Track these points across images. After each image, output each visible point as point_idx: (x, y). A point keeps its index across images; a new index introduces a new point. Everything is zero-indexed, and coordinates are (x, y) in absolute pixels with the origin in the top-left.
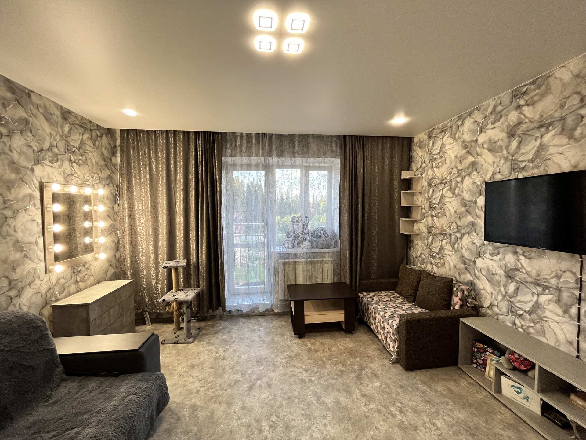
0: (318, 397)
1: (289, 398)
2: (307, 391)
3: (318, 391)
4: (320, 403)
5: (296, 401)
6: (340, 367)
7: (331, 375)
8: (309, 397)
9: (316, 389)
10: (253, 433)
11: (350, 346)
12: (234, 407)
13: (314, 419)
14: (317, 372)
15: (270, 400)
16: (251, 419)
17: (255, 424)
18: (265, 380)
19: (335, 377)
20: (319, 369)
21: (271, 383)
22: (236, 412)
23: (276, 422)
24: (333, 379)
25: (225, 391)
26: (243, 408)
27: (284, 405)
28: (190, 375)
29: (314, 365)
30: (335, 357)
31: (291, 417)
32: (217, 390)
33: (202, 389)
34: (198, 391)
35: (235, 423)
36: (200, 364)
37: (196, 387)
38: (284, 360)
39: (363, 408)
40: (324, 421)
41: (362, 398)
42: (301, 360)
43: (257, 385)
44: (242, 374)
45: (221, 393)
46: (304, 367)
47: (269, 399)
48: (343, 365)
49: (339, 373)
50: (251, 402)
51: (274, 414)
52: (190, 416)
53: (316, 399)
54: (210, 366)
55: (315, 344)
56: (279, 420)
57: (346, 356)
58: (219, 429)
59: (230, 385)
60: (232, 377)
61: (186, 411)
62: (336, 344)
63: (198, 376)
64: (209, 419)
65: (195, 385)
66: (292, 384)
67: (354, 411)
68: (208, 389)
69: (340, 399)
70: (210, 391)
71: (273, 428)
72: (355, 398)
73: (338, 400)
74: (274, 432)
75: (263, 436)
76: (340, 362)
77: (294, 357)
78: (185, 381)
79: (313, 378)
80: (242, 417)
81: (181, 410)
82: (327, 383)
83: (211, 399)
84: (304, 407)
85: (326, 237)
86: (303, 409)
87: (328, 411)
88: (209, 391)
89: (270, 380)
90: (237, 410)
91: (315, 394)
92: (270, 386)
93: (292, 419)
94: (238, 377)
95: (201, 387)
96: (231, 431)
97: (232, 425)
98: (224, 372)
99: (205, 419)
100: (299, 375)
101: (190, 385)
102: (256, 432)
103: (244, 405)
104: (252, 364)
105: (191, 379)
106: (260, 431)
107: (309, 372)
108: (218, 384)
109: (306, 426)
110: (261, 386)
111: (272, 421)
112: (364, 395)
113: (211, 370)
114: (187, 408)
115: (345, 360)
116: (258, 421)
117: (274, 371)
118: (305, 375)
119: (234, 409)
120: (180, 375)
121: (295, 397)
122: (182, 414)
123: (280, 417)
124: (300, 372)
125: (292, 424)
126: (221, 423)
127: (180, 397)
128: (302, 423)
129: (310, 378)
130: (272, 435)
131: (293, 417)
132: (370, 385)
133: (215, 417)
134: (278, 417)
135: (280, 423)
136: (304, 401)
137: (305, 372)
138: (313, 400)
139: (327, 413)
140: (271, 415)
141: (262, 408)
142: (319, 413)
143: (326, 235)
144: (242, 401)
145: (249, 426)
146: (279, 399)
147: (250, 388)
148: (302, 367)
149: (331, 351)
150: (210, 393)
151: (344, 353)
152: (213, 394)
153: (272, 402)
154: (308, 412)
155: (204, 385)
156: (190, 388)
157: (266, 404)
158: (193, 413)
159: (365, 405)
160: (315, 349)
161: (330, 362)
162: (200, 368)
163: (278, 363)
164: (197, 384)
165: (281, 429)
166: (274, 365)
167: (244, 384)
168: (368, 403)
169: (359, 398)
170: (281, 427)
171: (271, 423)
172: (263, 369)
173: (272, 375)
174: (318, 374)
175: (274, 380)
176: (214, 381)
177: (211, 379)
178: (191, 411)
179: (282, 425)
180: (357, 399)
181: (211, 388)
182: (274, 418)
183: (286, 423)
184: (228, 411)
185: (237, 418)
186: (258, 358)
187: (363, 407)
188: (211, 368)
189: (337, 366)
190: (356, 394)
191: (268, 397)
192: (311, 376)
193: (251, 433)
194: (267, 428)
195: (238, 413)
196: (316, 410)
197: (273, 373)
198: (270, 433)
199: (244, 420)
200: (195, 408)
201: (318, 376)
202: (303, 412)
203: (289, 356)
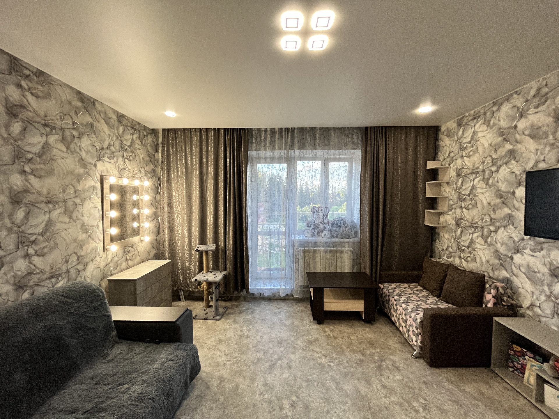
0: (337, 383)
1: (308, 381)
2: (326, 376)
3: (338, 377)
4: (339, 389)
5: (315, 384)
6: (359, 356)
7: (350, 363)
8: (328, 381)
9: (335, 375)
10: (274, 410)
11: (370, 336)
12: (257, 383)
13: (333, 403)
14: (336, 359)
15: (291, 380)
16: (272, 396)
17: (276, 401)
18: (285, 361)
19: (355, 365)
20: (338, 356)
21: (291, 364)
22: (259, 387)
23: (296, 402)
24: (352, 366)
25: (249, 367)
26: (265, 385)
27: (304, 386)
28: (218, 349)
29: (333, 352)
30: (355, 346)
31: (310, 399)
32: (241, 366)
33: (228, 363)
34: (225, 364)
35: (257, 398)
36: (227, 340)
37: (223, 361)
38: (303, 343)
39: (384, 400)
40: (343, 408)
41: (382, 389)
42: (320, 345)
43: (278, 365)
44: (265, 353)
45: (245, 368)
46: (323, 353)
47: (289, 379)
48: (362, 354)
49: (359, 362)
50: (272, 380)
51: (294, 394)
52: (218, 386)
53: (335, 384)
54: (235, 343)
55: (334, 331)
56: (299, 400)
57: (366, 346)
58: (243, 401)
59: (253, 362)
60: (255, 355)
61: (215, 381)
62: (355, 333)
63: (225, 351)
64: (234, 391)
65: (222, 359)
66: (311, 368)
67: (374, 402)
68: (234, 364)
69: (360, 387)
70: (236, 365)
71: (293, 408)
72: (375, 388)
73: (358, 388)
74: (294, 411)
75: (284, 414)
76: (360, 351)
77: (313, 342)
78: (214, 354)
79: (332, 364)
80: (264, 393)
81: (210, 379)
82: (346, 370)
83: (237, 372)
84: (324, 391)
85: (346, 227)
86: (322, 393)
87: (347, 397)
88: (234, 365)
89: (291, 362)
90: (259, 385)
91: (334, 379)
92: (290, 367)
93: (311, 401)
94: (261, 355)
95: (227, 361)
96: (254, 405)
97: (255, 398)
98: (247, 350)
99: (231, 391)
100: (318, 359)
101: (218, 358)
102: (277, 409)
103: (266, 382)
104: (273, 344)
105: (218, 353)
106: (281, 408)
107: (328, 358)
108: (242, 360)
109: (325, 409)
110: (281, 366)
111: (293, 401)
112: (384, 387)
113: (236, 346)
114: (215, 379)
115: (364, 349)
116: (279, 399)
117: (294, 353)
118: (324, 360)
119: (257, 384)
120: (210, 348)
121: (315, 381)
122: (211, 383)
123: (300, 397)
124: (319, 357)
125: (312, 405)
126: (245, 396)
127: (209, 367)
128: (321, 406)
129: (329, 363)
130: (293, 413)
131: (312, 399)
132: (391, 377)
133: (240, 390)
134: (298, 397)
135: (300, 403)
136: (323, 385)
137: (323, 357)
138: (333, 385)
139: (346, 399)
140: (291, 394)
141: (283, 387)
142: (338, 398)
143: (346, 225)
144: (264, 378)
145: (270, 402)
146: (299, 381)
147: (272, 367)
148: (321, 352)
149: (350, 339)
150: (235, 367)
151: (364, 342)
152: (238, 369)
153: (293, 382)
154: (327, 397)
155: (230, 359)
156: (218, 360)
157: (287, 384)
158: (220, 383)
159: (386, 397)
160: (333, 336)
161: (349, 350)
162: (227, 344)
163: (298, 346)
164: (224, 358)
165: (301, 409)
166: (294, 347)
167: (266, 362)
168: (388, 395)
169: (379, 389)
170: (301, 407)
171: (291, 402)
172: (284, 350)
173: (292, 356)
174: (337, 361)
175: (294, 361)
176: (239, 357)
177: (236, 355)
178: (219, 381)
179: (301, 406)
180: (378, 389)
181: (236, 363)
182: (294, 398)
183: (306, 404)
184: (251, 386)
185: (259, 393)
186: (279, 339)
187: (383, 398)
188: (236, 344)
189: (356, 355)
190: (376, 385)
191: (288, 377)
192: (330, 362)
193: (273, 409)
194: (288, 407)
195: (261, 389)
196: (335, 395)
197: (293, 355)
198: (290, 411)
199: (266, 396)
200: (222, 379)
201: (337, 363)
202: (322, 395)
203: (309, 341)
